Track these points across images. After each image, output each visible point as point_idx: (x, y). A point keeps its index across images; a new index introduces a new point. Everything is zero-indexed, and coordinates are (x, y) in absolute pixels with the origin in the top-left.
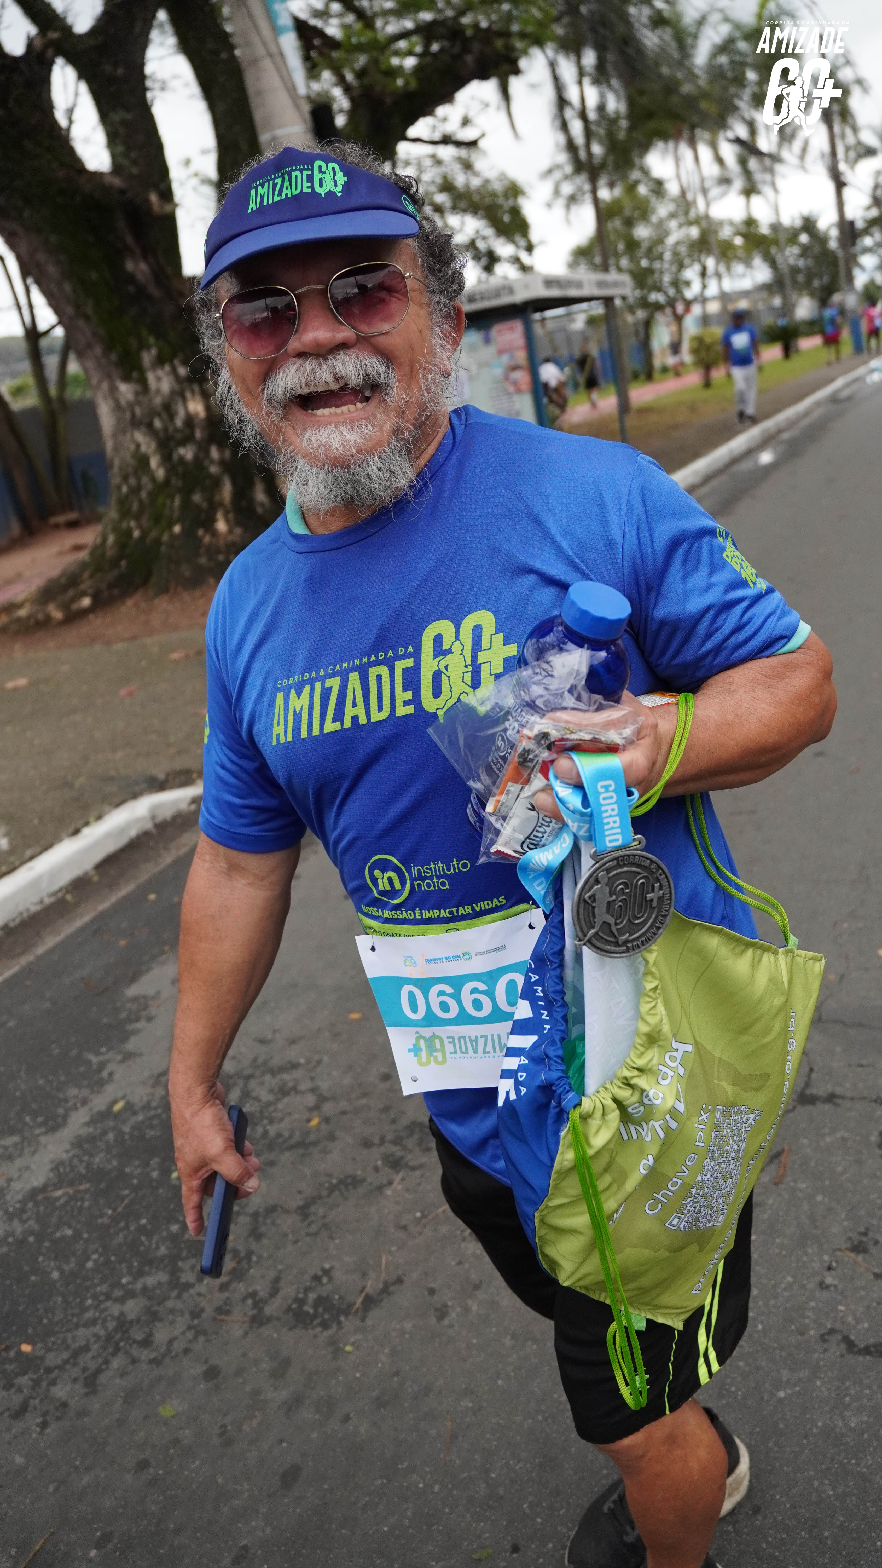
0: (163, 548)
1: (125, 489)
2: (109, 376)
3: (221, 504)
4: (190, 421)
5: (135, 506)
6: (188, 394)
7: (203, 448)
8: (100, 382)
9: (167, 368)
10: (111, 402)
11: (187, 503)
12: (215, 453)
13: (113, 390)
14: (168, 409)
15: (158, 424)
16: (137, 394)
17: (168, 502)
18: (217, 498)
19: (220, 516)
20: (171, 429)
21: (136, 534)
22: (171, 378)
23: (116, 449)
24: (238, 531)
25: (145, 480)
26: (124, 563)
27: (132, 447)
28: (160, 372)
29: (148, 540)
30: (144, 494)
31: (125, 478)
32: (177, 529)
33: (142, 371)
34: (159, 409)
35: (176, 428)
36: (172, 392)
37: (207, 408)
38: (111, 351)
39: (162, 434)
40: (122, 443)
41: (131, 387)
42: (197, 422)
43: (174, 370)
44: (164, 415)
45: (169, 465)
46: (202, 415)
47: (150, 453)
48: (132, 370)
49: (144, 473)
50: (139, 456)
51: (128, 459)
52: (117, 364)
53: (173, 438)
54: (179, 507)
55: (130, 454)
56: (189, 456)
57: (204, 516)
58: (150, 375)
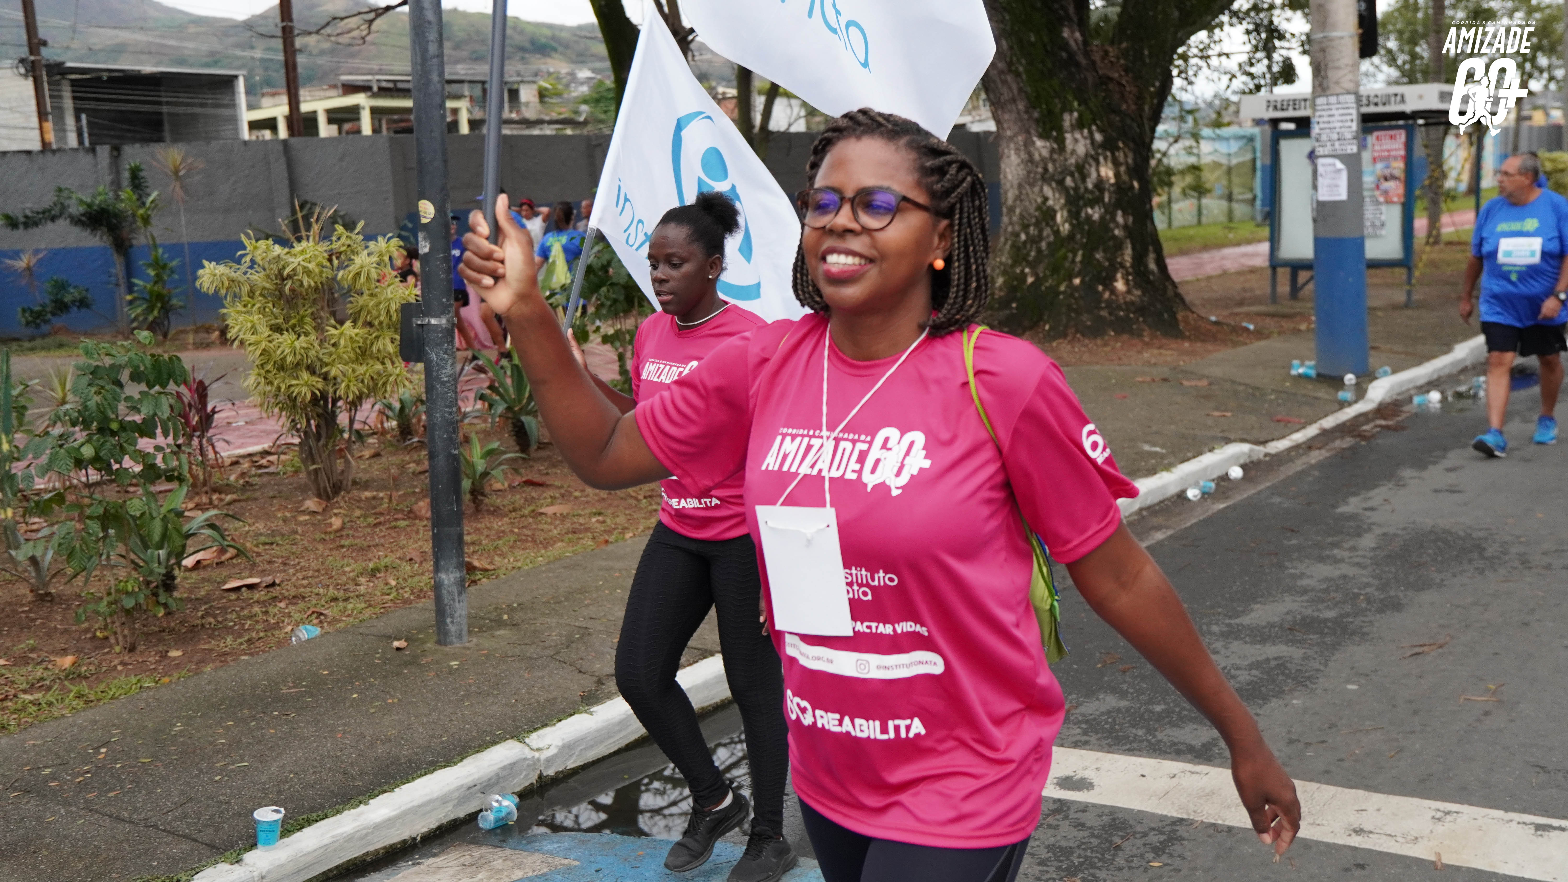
0: (1061, 297)
1: (1023, 237)
2: (1028, 132)
3: (1122, 265)
4: (1100, 184)
5: (1033, 254)
6: (1101, 159)
7: (1110, 211)
8: (1015, 135)
9: (1086, 131)
10: (1024, 156)
11: (1088, 259)
12: (1120, 219)
13: (1028, 143)
14: (1081, 170)
15: (1069, 181)
16: (1052, 151)
17: (1070, 255)
18: (1119, 260)
19: (1119, 275)
20: (1082, 190)
21: (1030, 280)
22: (1088, 142)
23: (1018, 198)
24: (1138, 292)
25: (1047, 231)
26: (1014, 305)
27: (1039, 200)
28: (1078, 135)
29: (1043, 288)
30: (1044, 245)
31: (1025, 227)
32: (1077, 281)
33: (1061, 130)
34: (1073, 169)
35: (1086, 189)
36: (1087, 155)
37: (1117, 175)
38: (1034, 108)
39: (1072, 192)
40: (1027, 194)
41: (1048, 144)
42: (1107, 186)
43: (1091, 134)
44: (1076, 175)
45: (1075, 222)
46: (1112, 181)
47: (1057, 207)
48: (1052, 129)
49: (1047, 225)
50: (1044, 208)
51: (1032, 209)
52: (1037, 121)
53: (1081, 197)
54: (1081, 262)
55: (1034, 205)
56: (1096, 217)
57: (1104, 274)
58: (1068, 136)
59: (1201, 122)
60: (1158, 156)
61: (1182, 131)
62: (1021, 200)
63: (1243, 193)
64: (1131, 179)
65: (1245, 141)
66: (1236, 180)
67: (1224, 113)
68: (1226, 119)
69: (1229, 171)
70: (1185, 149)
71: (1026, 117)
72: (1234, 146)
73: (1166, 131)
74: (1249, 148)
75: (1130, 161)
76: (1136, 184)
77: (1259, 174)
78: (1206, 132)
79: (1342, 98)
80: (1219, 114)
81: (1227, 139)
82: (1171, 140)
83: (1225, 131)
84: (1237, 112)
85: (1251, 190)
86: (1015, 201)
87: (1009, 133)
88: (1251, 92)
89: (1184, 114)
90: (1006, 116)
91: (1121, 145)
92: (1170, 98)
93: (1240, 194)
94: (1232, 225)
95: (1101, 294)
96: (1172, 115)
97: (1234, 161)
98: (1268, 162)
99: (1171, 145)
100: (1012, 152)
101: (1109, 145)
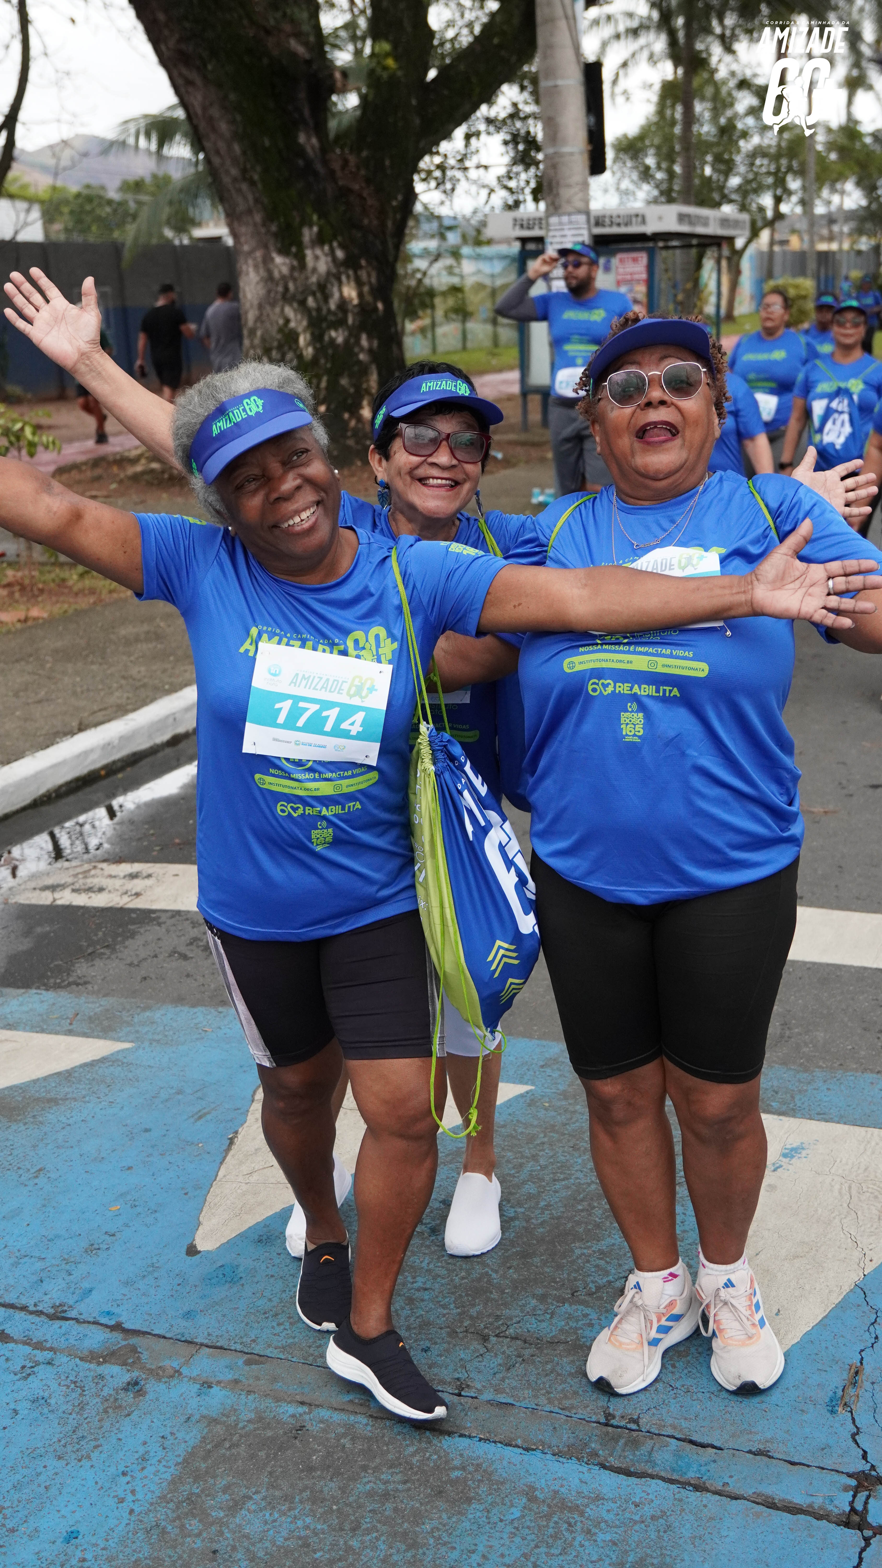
2: (266, 247)
3: (368, 392)
4: (343, 304)
6: (344, 278)
7: (354, 335)
8: (253, 251)
9: (326, 248)
10: (262, 272)
11: (334, 385)
12: (364, 342)
13: (267, 260)
14: (323, 289)
15: (311, 302)
16: (292, 269)
17: (315, 381)
18: (364, 386)
19: (365, 403)
20: (324, 311)
22: (329, 259)
23: (259, 319)
25: (290, 356)
27: (281, 322)
28: (318, 252)
31: (267, 351)
32: (323, 408)
33: (301, 247)
34: (314, 288)
35: (329, 310)
36: (329, 273)
37: (360, 295)
38: (272, 221)
39: (314, 313)
40: (268, 315)
41: (287, 261)
42: (350, 307)
43: (332, 252)
44: (319, 295)
45: (318, 345)
46: (356, 301)
47: (300, 329)
48: (291, 245)
49: (290, 348)
50: (286, 331)
51: (274, 331)
52: (276, 235)
53: (325, 319)
54: (327, 388)
55: (275, 328)
56: (340, 340)
57: (350, 401)
58: (309, 253)
59: (461, 241)
60: (418, 276)
61: (442, 249)
62: (262, 322)
64: (376, 300)
65: (508, 261)
69: (493, 293)
70: (445, 268)
71: (263, 230)
72: (498, 267)
73: (425, 248)
75: (373, 280)
76: (380, 306)
78: (466, 250)
79: (574, 218)
81: (491, 259)
82: (431, 259)
83: (486, 250)
86: (256, 321)
87: (246, 248)
90: (243, 229)
91: (363, 262)
94: (498, 351)
95: (347, 423)
96: (430, 232)
97: (498, 283)
99: (431, 264)
100: (251, 270)
101: (351, 263)
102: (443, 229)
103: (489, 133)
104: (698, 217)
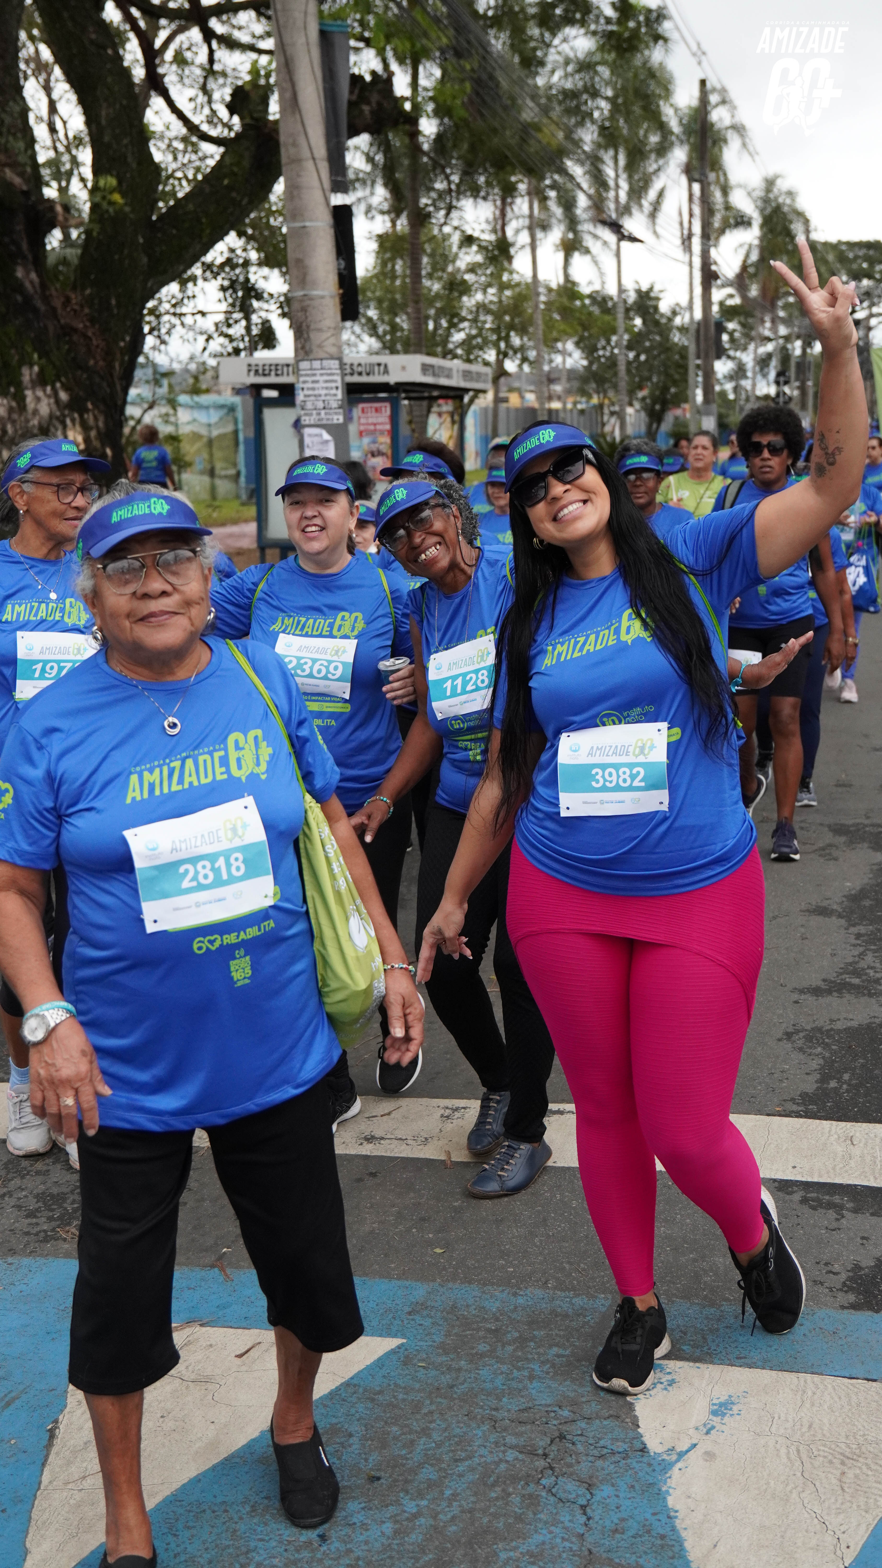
33: (19, 386)
37: (87, 440)
58: (29, 393)
59: (177, 389)
60: (132, 423)
61: (157, 396)
63: (226, 469)
64: (103, 446)
65: (225, 411)
66: (218, 454)
67: (201, 377)
68: (204, 386)
69: (210, 443)
70: (160, 416)
72: (214, 416)
73: (139, 395)
74: (230, 418)
77: (242, 448)
78: (183, 398)
80: (196, 378)
81: (207, 408)
82: (146, 406)
83: (204, 399)
84: (217, 377)
85: (235, 465)
88: (229, 354)
89: (158, 377)
92: (141, 359)
93: (222, 469)
94: (217, 503)
96: (144, 378)
97: (215, 433)
98: (251, 434)
99: (145, 411)
102: (160, 376)
103: (205, 279)
104: (441, 368)
